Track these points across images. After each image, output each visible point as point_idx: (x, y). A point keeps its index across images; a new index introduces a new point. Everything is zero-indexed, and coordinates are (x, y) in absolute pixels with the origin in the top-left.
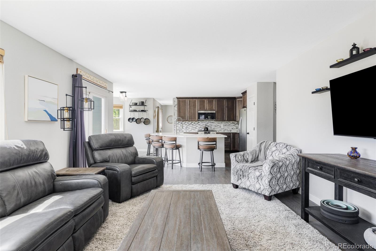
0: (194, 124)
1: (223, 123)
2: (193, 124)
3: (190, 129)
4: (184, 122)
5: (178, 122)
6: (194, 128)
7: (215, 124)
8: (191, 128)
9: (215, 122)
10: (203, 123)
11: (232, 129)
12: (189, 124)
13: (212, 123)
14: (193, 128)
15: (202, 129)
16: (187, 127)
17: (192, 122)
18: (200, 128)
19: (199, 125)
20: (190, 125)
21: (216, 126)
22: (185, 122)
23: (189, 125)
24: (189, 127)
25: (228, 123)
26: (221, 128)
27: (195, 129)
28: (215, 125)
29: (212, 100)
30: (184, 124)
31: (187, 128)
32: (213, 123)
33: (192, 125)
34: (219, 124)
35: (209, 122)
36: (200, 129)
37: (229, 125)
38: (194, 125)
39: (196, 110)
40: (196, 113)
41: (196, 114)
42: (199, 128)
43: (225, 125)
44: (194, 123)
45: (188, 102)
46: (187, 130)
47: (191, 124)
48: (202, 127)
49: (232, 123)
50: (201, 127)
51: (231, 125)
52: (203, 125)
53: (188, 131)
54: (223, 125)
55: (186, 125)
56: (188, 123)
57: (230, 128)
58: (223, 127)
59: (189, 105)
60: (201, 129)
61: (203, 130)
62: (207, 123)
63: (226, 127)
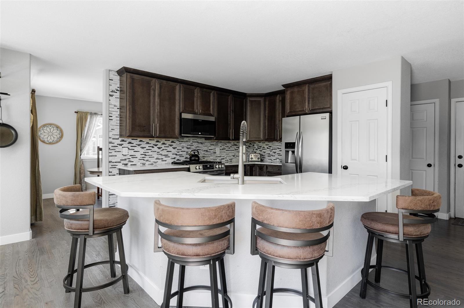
0: (163, 146)
1: (220, 145)
2: (160, 145)
3: (153, 160)
4: (139, 139)
5: (120, 139)
6: (163, 157)
7: (206, 146)
8: (155, 155)
9: (206, 141)
10: (182, 145)
11: (234, 156)
12: (151, 145)
13: (200, 145)
14: (160, 157)
15: (180, 158)
16: (147, 154)
17: (157, 141)
18: (176, 154)
19: (174, 148)
20: (153, 147)
21: (207, 151)
22: (141, 141)
23: (151, 148)
24: (150, 153)
25: (228, 145)
26: (215, 155)
27: (165, 159)
28: (206, 149)
29: (208, 91)
30: (139, 145)
31: (145, 155)
32: (201, 143)
33: (159, 148)
34: (212, 147)
35: (195, 141)
36: (176, 159)
37: (229, 149)
38: (163, 148)
39: (175, 111)
40: (175, 117)
41: (174, 121)
42: (175, 156)
43: (223, 149)
44: (162, 143)
45: (157, 87)
46: (144, 162)
47: (156, 145)
48: (181, 153)
49: (233, 144)
50: (178, 154)
51: (231, 149)
52: (183, 150)
53: (147, 163)
54: (219, 149)
55: (143, 148)
56: (148, 143)
57: (231, 154)
58: (219, 153)
59: (160, 95)
60: (178, 157)
61: (181, 161)
62: (189, 144)
63: (225, 152)
